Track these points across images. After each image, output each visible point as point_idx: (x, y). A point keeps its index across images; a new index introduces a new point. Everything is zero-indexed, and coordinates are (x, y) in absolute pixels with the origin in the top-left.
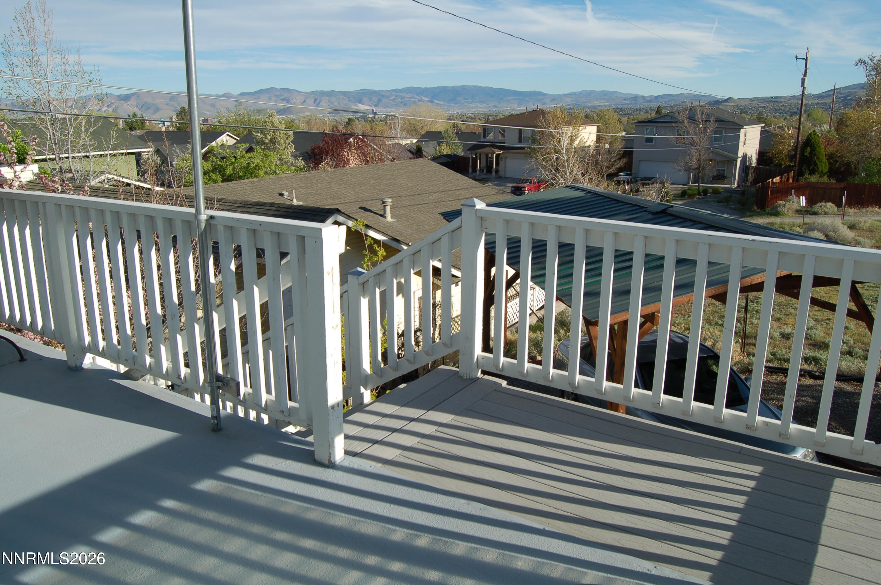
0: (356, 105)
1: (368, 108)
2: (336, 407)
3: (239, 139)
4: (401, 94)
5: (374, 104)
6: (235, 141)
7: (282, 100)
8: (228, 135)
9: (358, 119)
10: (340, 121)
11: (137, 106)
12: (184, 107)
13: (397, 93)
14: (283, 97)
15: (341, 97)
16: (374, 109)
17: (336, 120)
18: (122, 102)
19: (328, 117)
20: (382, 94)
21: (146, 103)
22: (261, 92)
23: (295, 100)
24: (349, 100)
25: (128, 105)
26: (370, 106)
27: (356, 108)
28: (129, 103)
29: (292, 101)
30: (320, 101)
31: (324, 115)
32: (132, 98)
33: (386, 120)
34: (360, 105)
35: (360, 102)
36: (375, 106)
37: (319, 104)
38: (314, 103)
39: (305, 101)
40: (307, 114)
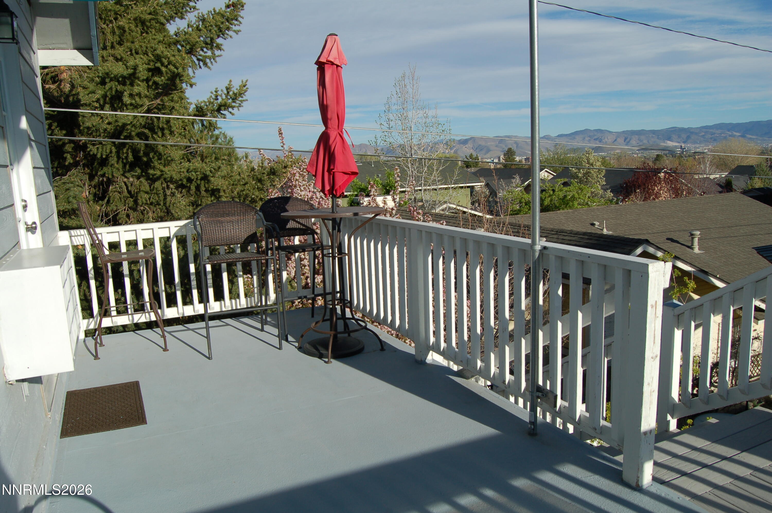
0: (664, 142)
1: (677, 144)
2: (648, 433)
3: (555, 174)
4: (711, 130)
5: (683, 140)
6: (553, 176)
7: (594, 139)
8: (546, 171)
9: (666, 155)
10: (648, 157)
11: (473, 148)
12: (511, 148)
13: (708, 130)
14: (596, 137)
15: (650, 135)
16: (683, 146)
17: (645, 156)
18: (462, 145)
19: (637, 154)
20: (691, 131)
21: (480, 145)
22: (576, 133)
23: (606, 140)
24: (658, 138)
25: (466, 147)
26: (679, 142)
27: (665, 145)
28: (467, 146)
29: (604, 140)
30: (630, 140)
31: (634, 152)
32: (470, 142)
33: (694, 156)
34: (668, 142)
35: (670, 139)
36: (684, 142)
37: (629, 142)
38: (624, 141)
39: (616, 140)
40: (617, 151)
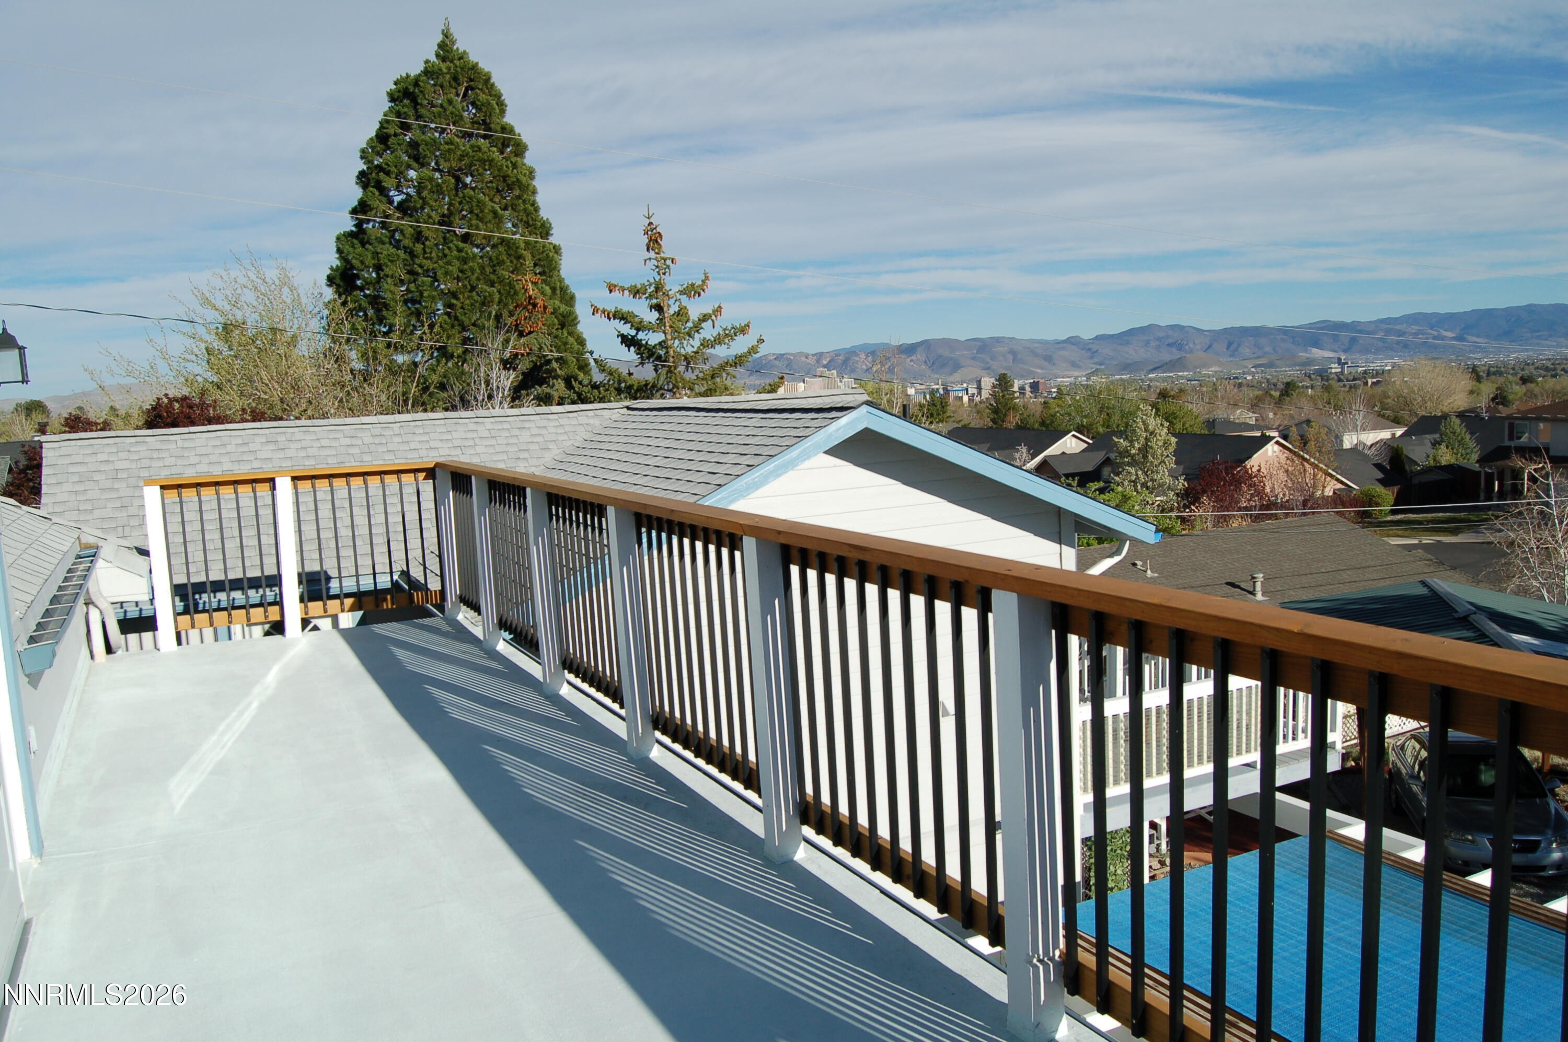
0: (1306, 351)
1: (1331, 354)
3: (1091, 442)
4: (1398, 327)
5: (1342, 347)
6: (1086, 445)
7: (1168, 345)
8: (1074, 436)
9: (1309, 377)
10: (1275, 381)
11: (925, 362)
12: (1005, 374)
13: (1390, 326)
14: (1170, 341)
15: (1279, 337)
16: (1343, 358)
17: (1268, 380)
18: (903, 356)
19: (1253, 374)
20: (1359, 328)
21: (940, 356)
22: (1132, 332)
23: (1191, 345)
24: (1293, 343)
25: (911, 361)
26: (1334, 351)
27: (1308, 355)
28: (914, 358)
29: (1187, 347)
30: (1239, 345)
31: (1246, 370)
32: (919, 350)
33: (1365, 378)
34: (1315, 350)
35: (1316, 344)
36: (1345, 351)
37: (1236, 350)
38: (1227, 349)
39: (1210, 346)
40: (1213, 369)
